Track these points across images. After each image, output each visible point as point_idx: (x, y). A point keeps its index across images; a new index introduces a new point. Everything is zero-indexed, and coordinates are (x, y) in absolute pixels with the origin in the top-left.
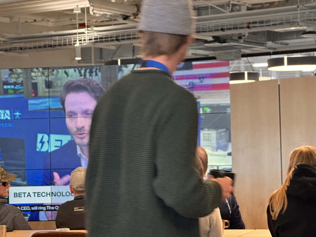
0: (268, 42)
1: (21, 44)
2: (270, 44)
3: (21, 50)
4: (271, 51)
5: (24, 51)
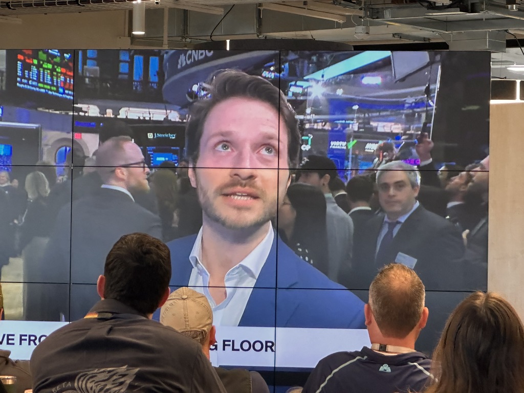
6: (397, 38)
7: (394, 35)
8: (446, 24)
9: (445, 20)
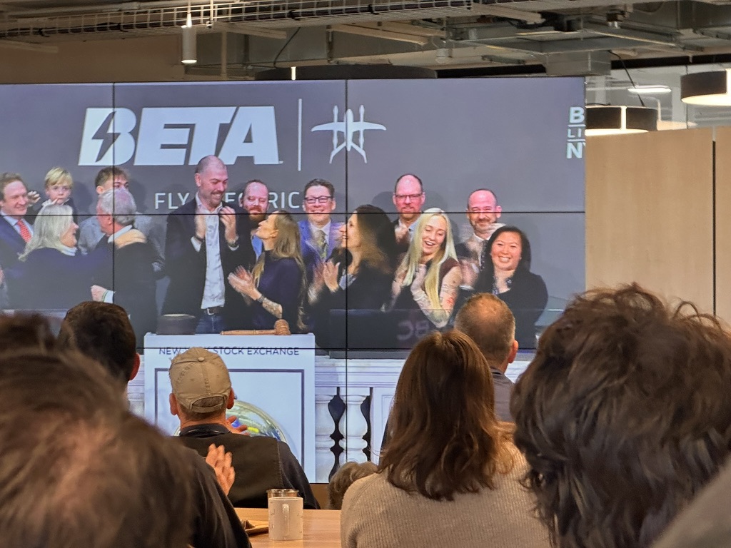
0: (682, 31)
1: (41, 20)
2: (688, 34)
3: (39, 36)
4: (690, 54)
5: (48, 39)
6: (487, 60)
7: (484, 57)
8: (541, 44)
9: (539, 39)
